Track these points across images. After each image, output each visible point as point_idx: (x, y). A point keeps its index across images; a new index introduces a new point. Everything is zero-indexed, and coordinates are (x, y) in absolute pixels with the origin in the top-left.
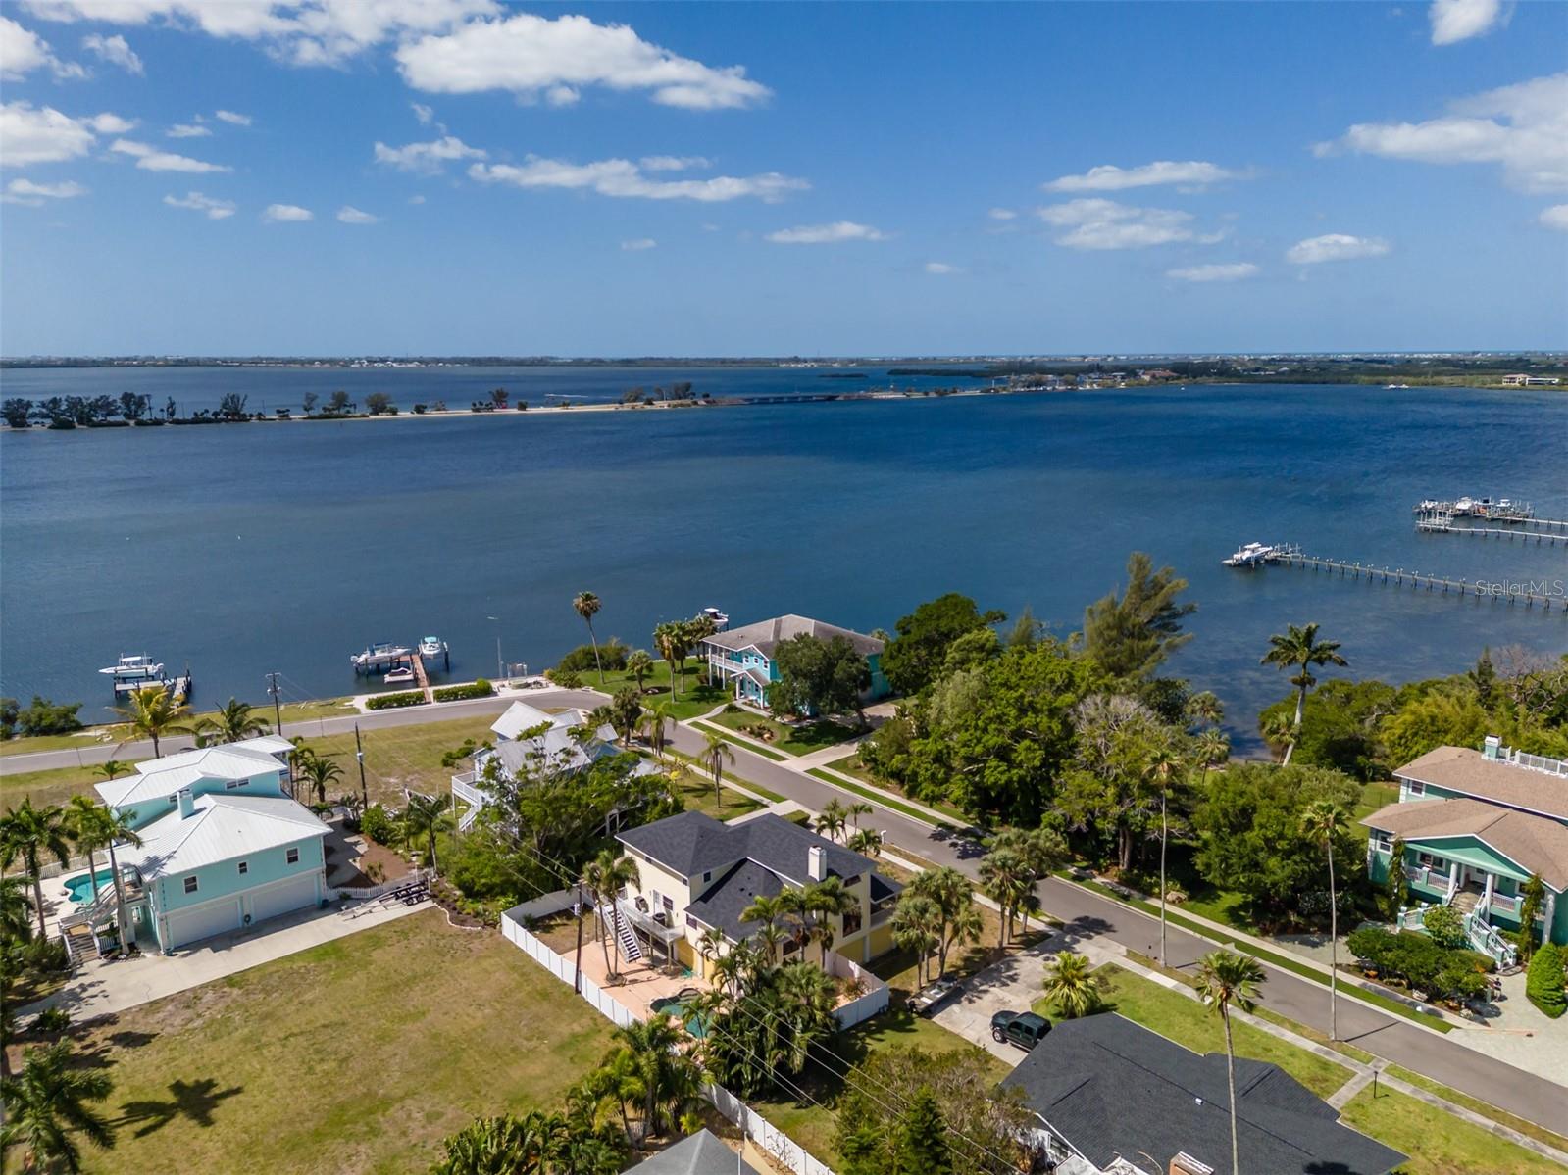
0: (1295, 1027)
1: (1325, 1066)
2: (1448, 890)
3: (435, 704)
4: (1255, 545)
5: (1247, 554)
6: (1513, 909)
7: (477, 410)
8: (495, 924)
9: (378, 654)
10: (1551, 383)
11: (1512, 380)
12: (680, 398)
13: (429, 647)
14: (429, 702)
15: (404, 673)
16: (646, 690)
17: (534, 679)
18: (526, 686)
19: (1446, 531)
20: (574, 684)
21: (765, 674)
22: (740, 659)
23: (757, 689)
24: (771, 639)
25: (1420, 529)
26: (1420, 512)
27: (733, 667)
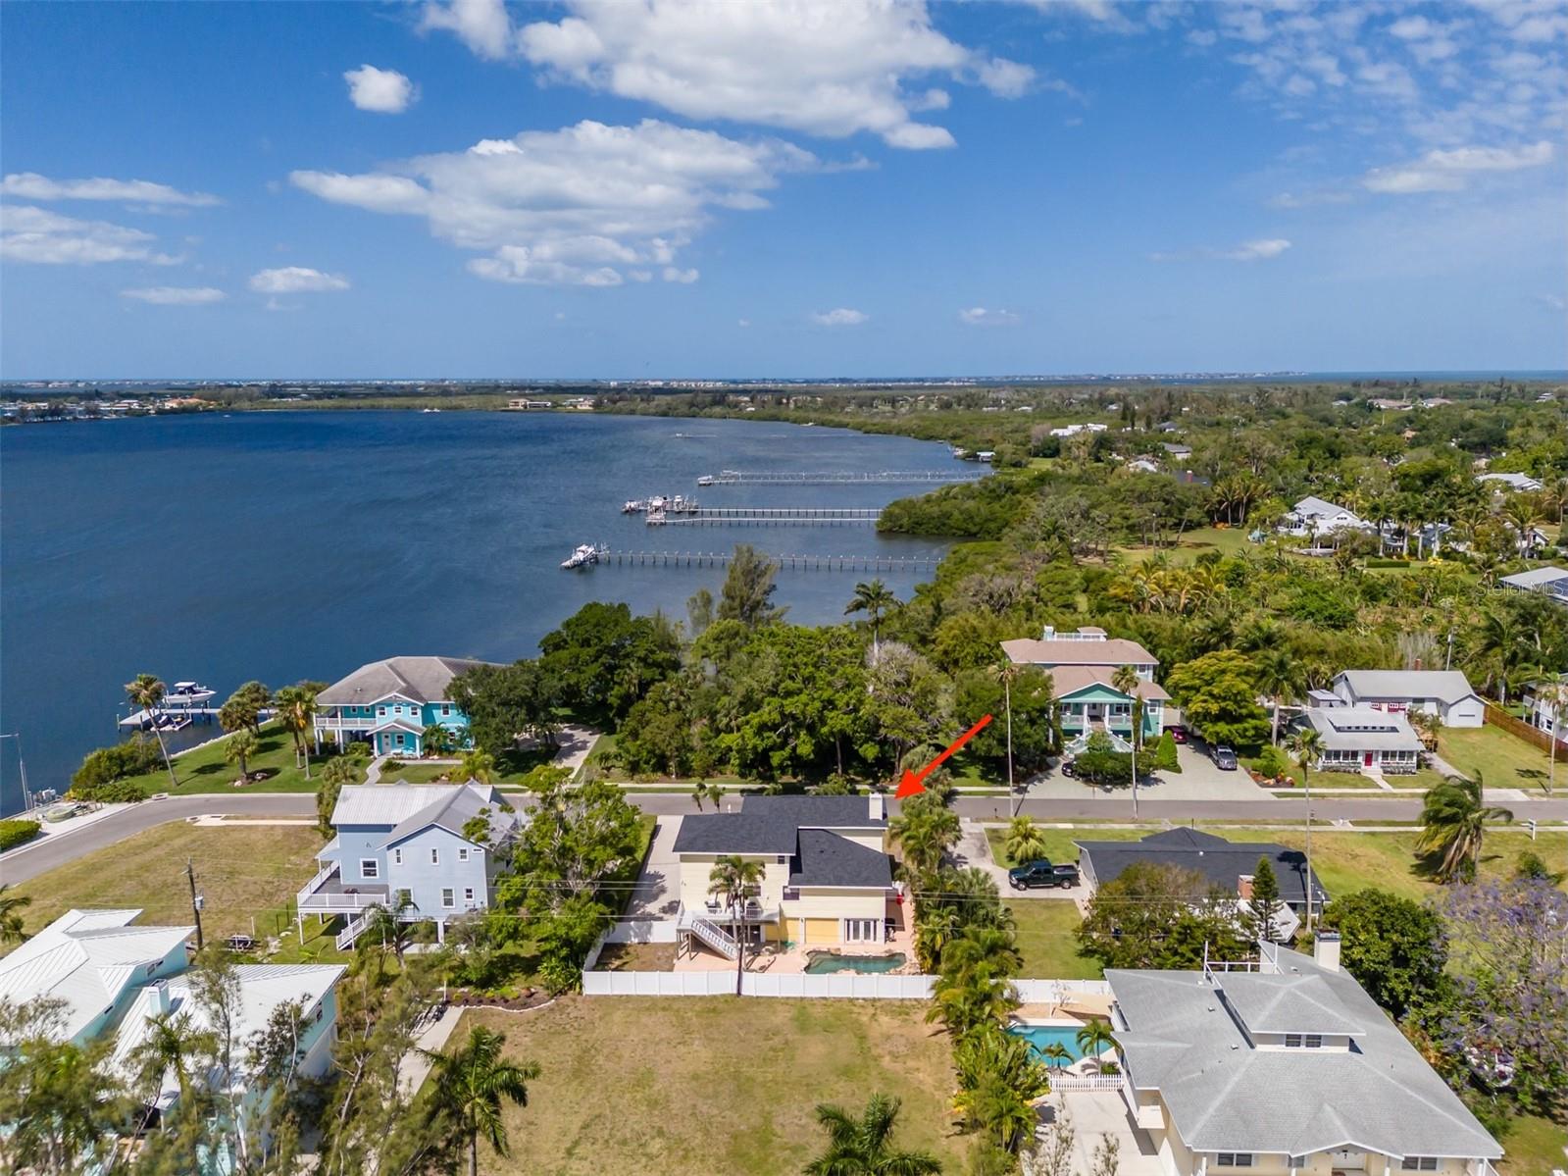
0: (1111, 821)
2: (1086, 724)
6: (1126, 722)
8: (579, 986)
10: (545, 406)
11: (516, 404)
16: (251, 777)
17: (67, 806)
18: (72, 815)
19: (665, 524)
20: (135, 796)
21: (417, 721)
22: (369, 712)
23: (400, 742)
24: (403, 684)
25: (650, 524)
26: (627, 511)
27: (358, 725)
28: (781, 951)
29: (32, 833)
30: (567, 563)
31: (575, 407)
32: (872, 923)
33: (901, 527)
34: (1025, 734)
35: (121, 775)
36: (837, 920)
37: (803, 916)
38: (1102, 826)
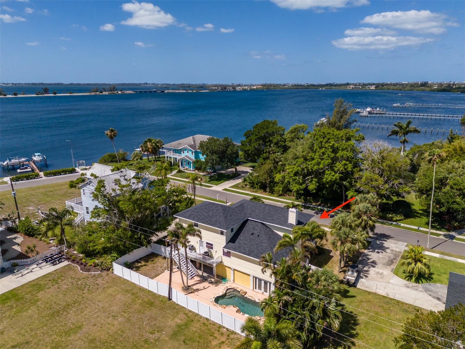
3: (44, 178)
7: (38, 95)
8: (109, 269)
9: (13, 161)
10: (359, 88)
11: (350, 87)
12: (111, 91)
13: (37, 158)
14: (42, 178)
15: (26, 168)
19: (368, 116)
21: (192, 157)
22: (180, 152)
23: (188, 164)
24: (193, 143)
25: (361, 116)
26: (356, 113)
27: (177, 156)
28: (216, 283)
31: (370, 88)
32: (268, 284)
34: (454, 202)
36: (249, 275)
37: (233, 267)
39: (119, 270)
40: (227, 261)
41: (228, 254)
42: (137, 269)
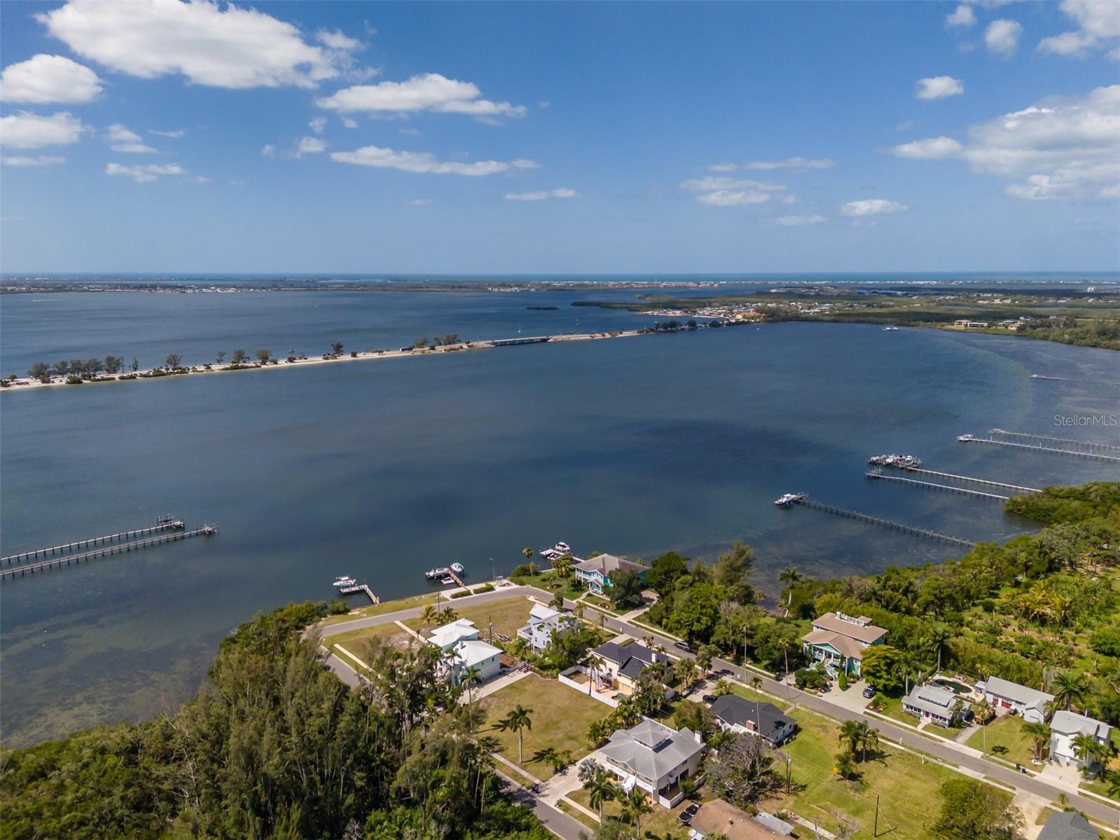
0: (779, 696)
1: (785, 705)
2: (823, 658)
3: (475, 595)
4: (788, 495)
5: (784, 500)
6: (838, 663)
8: (556, 677)
9: (437, 572)
10: (982, 326)
11: (960, 324)
12: (450, 344)
13: (456, 567)
15: (450, 579)
16: (552, 587)
17: (505, 581)
18: (504, 585)
19: (879, 478)
20: (522, 584)
21: (602, 581)
22: (590, 574)
23: (598, 588)
27: (587, 577)
28: (614, 690)
29: (491, 589)
30: (776, 502)
31: (1007, 327)
33: (1019, 510)
35: (524, 575)
36: (629, 687)
37: (622, 682)
38: (773, 697)
39: (562, 678)
40: (620, 679)
41: (620, 675)
42: (571, 679)
